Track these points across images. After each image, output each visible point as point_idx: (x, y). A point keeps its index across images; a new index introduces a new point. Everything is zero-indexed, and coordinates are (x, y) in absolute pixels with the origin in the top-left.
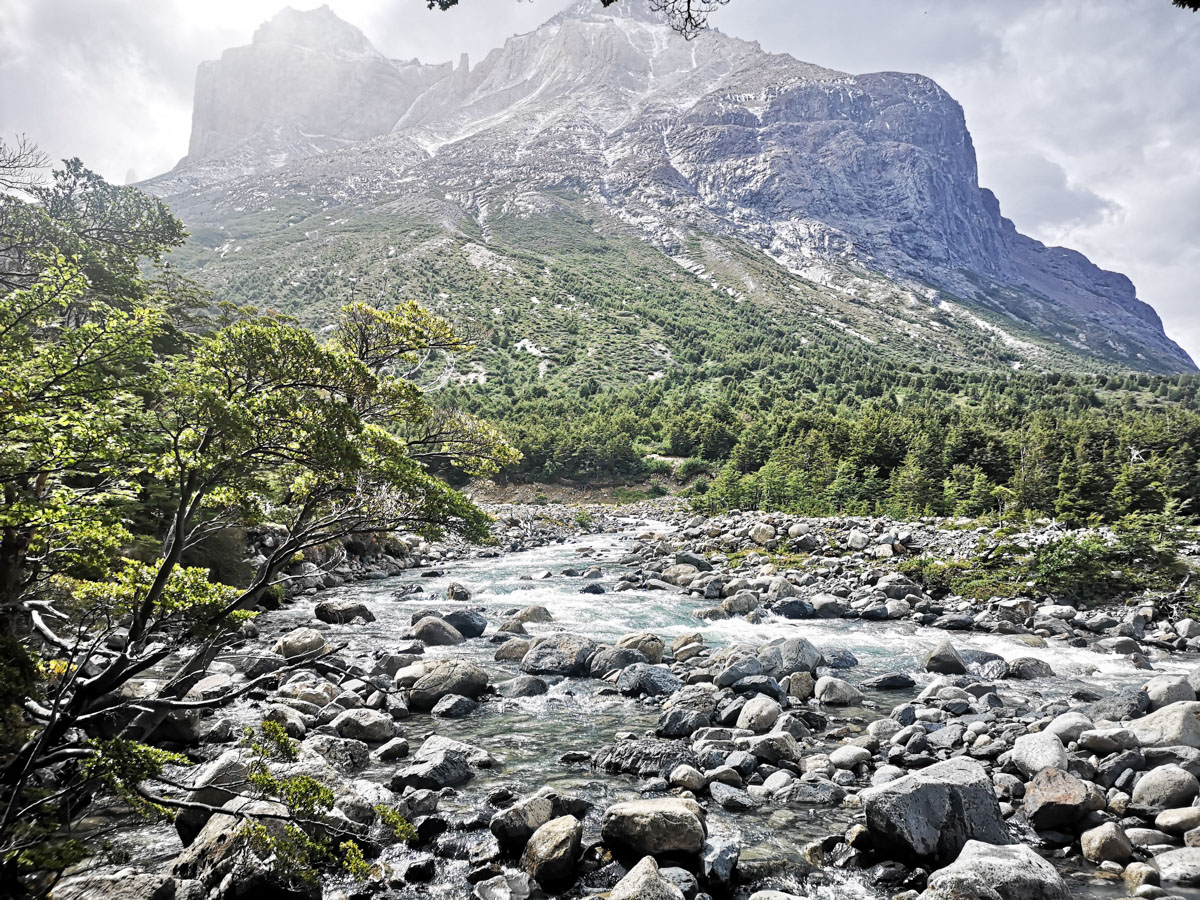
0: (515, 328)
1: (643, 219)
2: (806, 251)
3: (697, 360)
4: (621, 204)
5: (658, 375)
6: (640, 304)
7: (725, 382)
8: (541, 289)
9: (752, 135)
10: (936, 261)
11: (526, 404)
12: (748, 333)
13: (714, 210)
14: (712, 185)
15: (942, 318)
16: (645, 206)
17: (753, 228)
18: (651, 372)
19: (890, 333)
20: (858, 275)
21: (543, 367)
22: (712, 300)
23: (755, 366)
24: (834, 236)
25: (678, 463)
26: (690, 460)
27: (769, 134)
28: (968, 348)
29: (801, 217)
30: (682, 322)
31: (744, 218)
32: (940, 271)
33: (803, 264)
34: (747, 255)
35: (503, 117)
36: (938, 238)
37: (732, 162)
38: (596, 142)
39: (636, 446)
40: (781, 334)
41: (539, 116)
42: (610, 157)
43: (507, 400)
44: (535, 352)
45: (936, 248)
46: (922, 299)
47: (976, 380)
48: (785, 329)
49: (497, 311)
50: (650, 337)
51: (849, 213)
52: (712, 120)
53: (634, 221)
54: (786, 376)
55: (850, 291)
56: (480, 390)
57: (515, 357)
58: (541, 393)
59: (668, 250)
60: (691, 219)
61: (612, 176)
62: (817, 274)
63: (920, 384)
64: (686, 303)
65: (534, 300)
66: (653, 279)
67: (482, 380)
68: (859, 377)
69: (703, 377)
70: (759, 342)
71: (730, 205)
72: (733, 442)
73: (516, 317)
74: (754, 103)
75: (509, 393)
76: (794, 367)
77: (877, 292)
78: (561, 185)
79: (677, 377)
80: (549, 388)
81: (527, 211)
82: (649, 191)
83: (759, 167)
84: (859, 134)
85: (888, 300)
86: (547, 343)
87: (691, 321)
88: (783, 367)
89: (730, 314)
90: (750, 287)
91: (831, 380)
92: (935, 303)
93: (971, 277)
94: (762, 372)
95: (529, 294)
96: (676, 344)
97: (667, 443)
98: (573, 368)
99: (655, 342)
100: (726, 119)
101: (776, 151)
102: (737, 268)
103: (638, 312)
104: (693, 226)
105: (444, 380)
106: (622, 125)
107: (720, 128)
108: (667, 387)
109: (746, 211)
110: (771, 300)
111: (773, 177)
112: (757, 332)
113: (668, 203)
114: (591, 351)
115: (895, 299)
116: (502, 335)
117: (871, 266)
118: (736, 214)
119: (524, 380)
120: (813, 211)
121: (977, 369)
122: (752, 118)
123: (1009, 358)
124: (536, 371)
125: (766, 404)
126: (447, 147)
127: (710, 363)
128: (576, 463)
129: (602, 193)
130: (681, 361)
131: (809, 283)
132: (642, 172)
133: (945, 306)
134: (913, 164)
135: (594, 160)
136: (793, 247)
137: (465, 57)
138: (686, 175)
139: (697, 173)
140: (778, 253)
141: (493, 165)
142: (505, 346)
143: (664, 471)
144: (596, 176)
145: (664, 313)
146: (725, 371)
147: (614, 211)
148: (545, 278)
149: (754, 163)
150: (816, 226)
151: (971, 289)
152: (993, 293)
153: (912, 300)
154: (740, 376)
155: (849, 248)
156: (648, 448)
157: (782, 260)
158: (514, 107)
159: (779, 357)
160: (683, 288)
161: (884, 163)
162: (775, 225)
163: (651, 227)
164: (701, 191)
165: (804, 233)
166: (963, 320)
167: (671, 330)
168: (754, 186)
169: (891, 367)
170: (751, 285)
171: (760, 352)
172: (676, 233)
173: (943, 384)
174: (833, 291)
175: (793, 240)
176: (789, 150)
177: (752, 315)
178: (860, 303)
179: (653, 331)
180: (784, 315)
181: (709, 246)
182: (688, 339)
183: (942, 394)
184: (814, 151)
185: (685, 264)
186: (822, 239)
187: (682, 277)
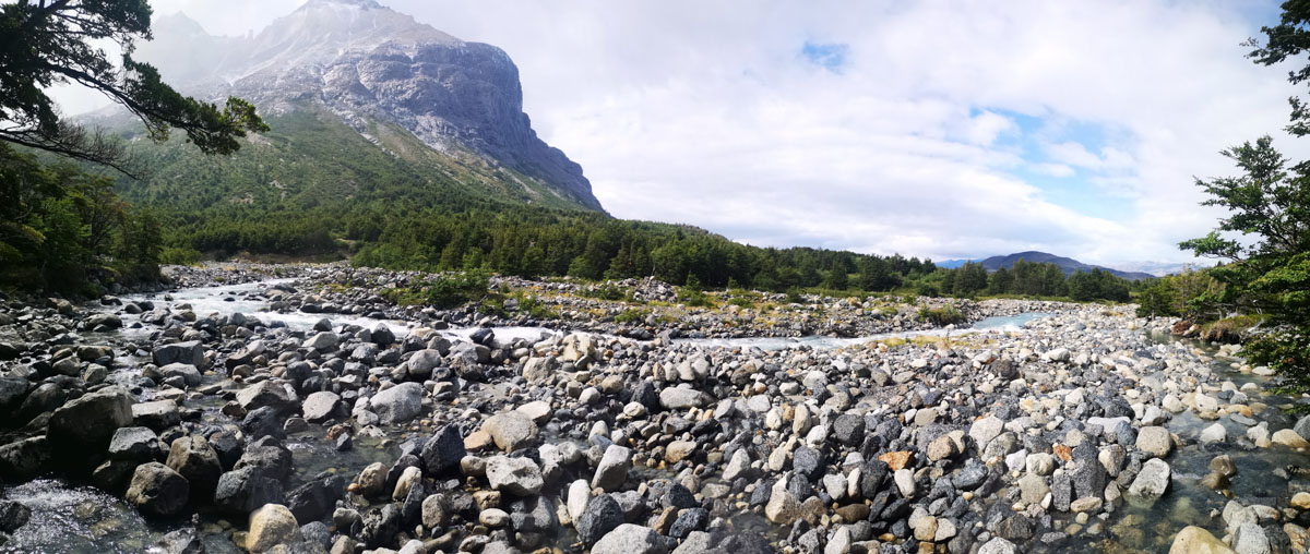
0: (271, 174)
1: (345, 112)
2: (434, 134)
3: (372, 189)
4: (332, 105)
5: (351, 197)
6: (342, 159)
7: (385, 201)
8: (285, 154)
9: (408, 68)
10: (499, 146)
11: (273, 214)
12: (400, 176)
13: (385, 108)
14: (383, 94)
15: (499, 175)
16: (346, 105)
17: (407, 119)
18: (347, 195)
19: (473, 181)
20: (460, 149)
21: (283, 195)
22: (382, 157)
23: (402, 193)
24: (449, 127)
25: (352, 243)
26: (359, 241)
27: (417, 69)
28: (509, 191)
29: (432, 115)
30: (364, 168)
31: (401, 113)
32: (500, 151)
33: (433, 141)
34: (402, 134)
35: (270, 63)
36: (501, 134)
37: (395, 82)
38: (319, 71)
39: (332, 234)
40: (418, 177)
41: (290, 62)
42: (326, 79)
43: (262, 212)
44: (280, 187)
45: (500, 139)
46: (490, 164)
47: (509, 207)
48: (421, 175)
49: (261, 166)
50: (347, 176)
51: (459, 116)
52: (385, 58)
53: (339, 113)
54: (417, 199)
55: (455, 157)
56: (250, 207)
57: (270, 190)
58: (281, 208)
59: (358, 130)
60: (372, 112)
61: (328, 89)
62: (438, 146)
63: (483, 207)
64: (367, 158)
65: (281, 160)
66: (349, 144)
67: (251, 202)
68: (455, 202)
69: (374, 198)
70: (405, 181)
71: (393, 105)
72: (380, 232)
73: (271, 169)
74: (409, 49)
75: (265, 208)
76: (422, 195)
77: (469, 159)
78: (300, 98)
79: (361, 198)
80: (286, 205)
81: (280, 112)
82: (349, 96)
83: (411, 86)
84: (466, 74)
85: (474, 163)
86: (287, 182)
87: (370, 168)
88: (417, 194)
89: (391, 165)
90: (403, 151)
91: (440, 203)
92: (497, 167)
93: (515, 156)
94: (405, 197)
95: (279, 157)
96: (360, 180)
97: (347, 233)
98: (300, 195)
99: (350, 179)
100: (393, 58)
101: (421, 77)
102: (397, 141)
103: (341, 163)
104: (372, 116)
105: (232, 201)
106: (333, 61)
107: (389, 63)
108: (355, 203)
109: (402, 109)
110: (414, 159)
111: (417, 92)
112: (405, 176)
113: (359, 104)
114: (315, 183)
115: (478, 163)
116: (263, 178)
117: (468, 145)
118: (396, 110)
119: (273, 201)
120: (439, 112)
121: (512, 202)
122: (407, 58)
123: (526, 198)
124: (280, 197)
125: (404, 214)
126: (239, 81)
127: (378, 191)
128: (291, 244)
129: (322, 98)
130: (363, 190)
131: (435, 151)
132: (344, 86)
133: (501, 169)
134: (492, 94)
135: (317, 81)
136: (428, 131)
137: (251, 31)
138: (369, 88)
139: (375, 87)
140: (419, 133)
141: (264, 89)
142: (264, 184)
143: (345, 247)
144: (319, 89)
145: (355, 164)
146: (387, 195)
147: (329, 108)
148: (287, 148)
149: (408, 83)
150: (440, 121)
151: (514, 162)
152: (523, 166)
153: (486, 165)
154: (394, 199)
155: (457, 135)
156: (338, 235)
157: (421, 138)
158: (276, 57)
159: (416, 189)
160: (366, 150)
161: (478, 92)
162: (418, 117)
163: (349, 117)
164: (377, 96)
165: (433, 124)
166: (508, 177)
167: (358, 172)
168: (407, 95)
169: (471, 198)
170: (403, 150)
171: (404, 187)
172: (363, 120)
173: (495, 207)
174: (447, 156)
175: (428, 128)
176: (428, 78)
177: (402, 165)
178: (461, 164)
179: (349, 173)
180: (420, 167)
181: (381, 128)
182: (368, 178)
183: (492, 213)
184: (441, 80)
185: (367, 137)
186: (443, 128)
187: (365, 144)
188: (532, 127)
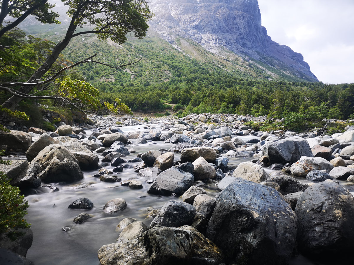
0: (124, 65)
1: (162, 32)
2: (211, 44)
3: (179, 76)
4: (156, 27)
5: (167, 80)
6: (162, 59)
7: (187, 83)
8: (131, 53)
9: (196, 7)
10: (249, 48)
11: (127, 88)
12: (194, 68)
13: (184, 30)
14: (184, 22)
15: (250, 65)
16: (163, 28)
17: (196, 36)
18: (165, 79)
19: (235, 69)
20: (226, 51)
21: (132, 77)
22: (183, 58)
23: (196, 78)
24: (219, 40)
25: (174, 106)
26: (177, 105)
27: (201, 7)
28: (257, 74)
29: (210, 33)
30: (174, 64)
31: (193, 33)
32: (250, 51)
33: (211, 48)
34: (194, 45)
36: (250, 41)
37: (190, 15)
39: (161, 101)
40: (204, 69)
43: (121, 87)
44: (130, 73)
45: (249, 44)
46: (244, 59)
47: (259, 83)
48: (205, 67)
49: (118, 59)
51: (224, 33)
52: (184, 1)
53: (160, 33)
54: (205, 81)
55: (224, 56)
56: (113, 84)
57: (124, 74)
58: (132, 85)
59: (170, 42)
60: (177, 32)
62: (214, 51)
63: (243, 84)
64: (176, 59)
65: (129, 56)
66: (166, 51)
67: (113, 81)
68: (226, 82)
69: (181, 81)
70: (197, 71)
71: (189, 28)
72: (190, 99)
73: (123, 61)
75: (122, 85)
76: (207, 79)
77: (232, 57)
79: (173, 81)
80: (134, 84)
82: (165, 23)
83: (198, 17)
84: (228, 8)
85: (235, 59)
86: (134, 70)
87: (177, 64)
88: (204, 79)
89: (189, 62)
91: (218, 82)
92: (248, 61)
93: (259, 53)
94: (198, 80)
95: (128, 55)
96: (172, 71)
97: (170, 100)
98: (142, 78)
99: (166, 70)
100: (188, 1)
101: (203, 12)
102: (191, 49)
103: (161, 61)
104: (178, 35)
105: (101, 81)
107: (186, 4)
108: (170, 84)
109: (194, 31)
110: (201, 59)
111: (202, 20)
112: (197, 68)
113: (170, 27)
114: (147, 73)
115: (237, 59)
116: (119, 67)
117: (230, 49)
118: (191, 32)
119: (126, 81)
120: (213, 32)
121: (259, 80)
122: (196, 1)
123: (268, 77)
124: (130, 79)
125: (199, 89)
127: (183, 77)
128: (143, 106)
130: (174, 76)
131: (212, 54)
132: (162, 17)
133: (251, 62)
134: (243, 18)
136: (208, 42)
138: (176, 18)
139: (179, 18)
140: (203, 44)
142: (120, 70)
143: (170, 108)
145: (169, 62)
146: (187, 79)
147: (154, 29)
148: (132, 50)
149: (196, 16)
150: (214, 36)
151: (258, 57)
152: (264, 58)
153: (241, 60)
154: (192, 81)
155: (224, 43)
156: (165, 101)
157: (204, 47)
159: (203, 76)
160: (175, 54)
161: (235, 18)
162: (202, 35)
163: (165, 35)
164: (180, 24)
165: (211, 38)
166: (256, 66)
167: (171, 67)
168: (196, 23)
169: (235, 79)
170: (195, 54)
171: (198, 74)
172: (173, 37)
173: (250, 84)
174: (219, 56)
175: (207, 40)
176: (207, 12)
177: (195, 63)
178: (227, 60)
179: (166, 67)
180: (205, 63)
181: (182, 41)
182: (176, 70)
183: (249, 87)
184: (214, 13)
185: (175, 47)
186: (216, 40)
187: (174, 51)
188: (268, 34)
